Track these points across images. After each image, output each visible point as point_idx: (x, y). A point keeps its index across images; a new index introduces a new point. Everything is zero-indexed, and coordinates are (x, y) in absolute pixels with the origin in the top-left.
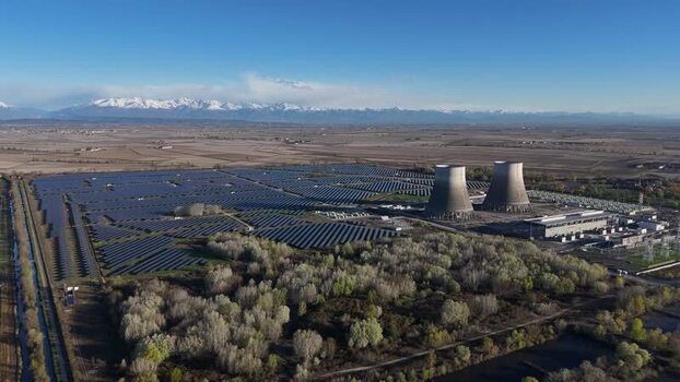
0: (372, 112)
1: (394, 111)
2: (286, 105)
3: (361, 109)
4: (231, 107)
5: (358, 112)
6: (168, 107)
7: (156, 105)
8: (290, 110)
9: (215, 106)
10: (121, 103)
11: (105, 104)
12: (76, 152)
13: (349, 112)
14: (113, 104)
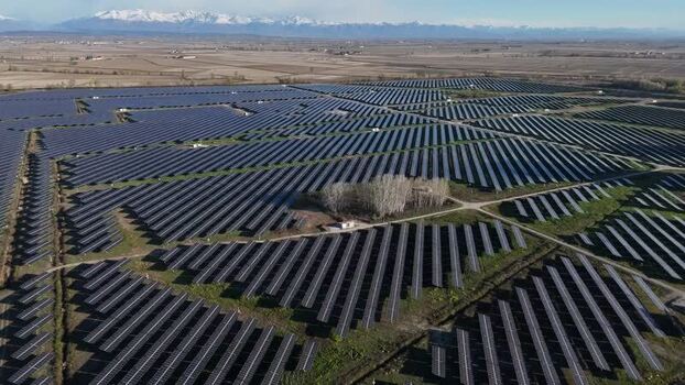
0: (389, 26)
1: (414, 26)
2: (298, 18)
3: (377, 23)
4: (240, 21)
5: (375, 27)
6: (173, 20)
7: (160, 17)
8: (302, 25)
9: (223, 19)
10: (124, 15)
11: (107, 16)
12: (73, 61)
13: (367, 26)
14: (115, 16)
